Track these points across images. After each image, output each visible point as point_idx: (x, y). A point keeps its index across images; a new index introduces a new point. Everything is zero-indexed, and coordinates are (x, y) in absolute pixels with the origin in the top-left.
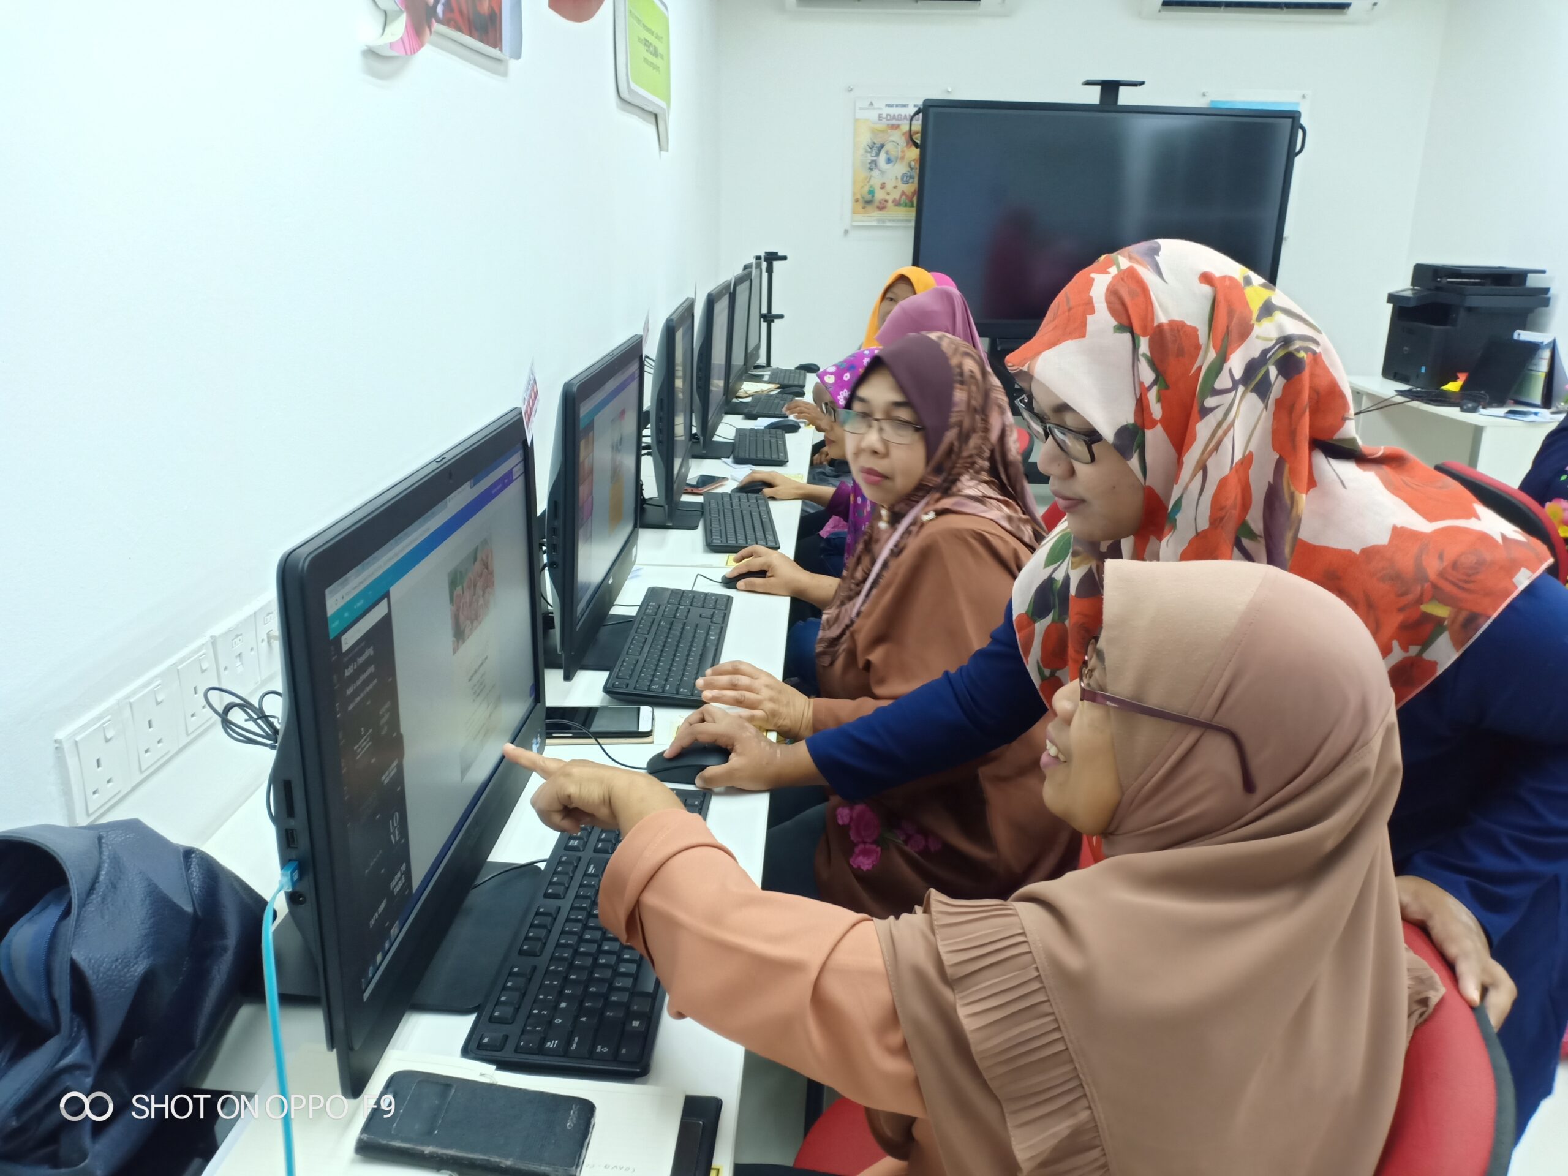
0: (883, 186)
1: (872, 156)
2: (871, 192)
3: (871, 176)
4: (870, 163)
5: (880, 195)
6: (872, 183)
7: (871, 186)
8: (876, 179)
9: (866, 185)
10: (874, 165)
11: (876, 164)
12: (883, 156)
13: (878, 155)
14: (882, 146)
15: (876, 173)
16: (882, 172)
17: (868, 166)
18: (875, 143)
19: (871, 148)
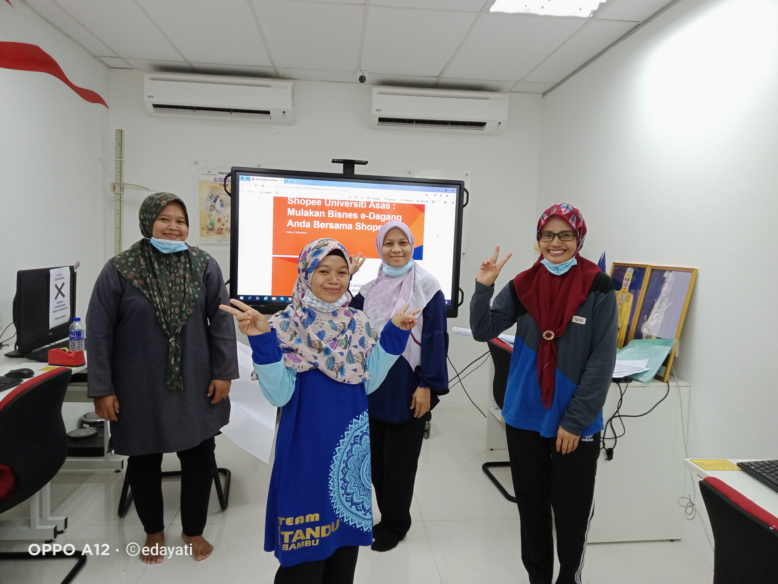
0: (219, 221)
1: (211, 202)
2: (212, 224)
3: (211, 214)
4: (210, 207)
5: (217, 226)
6: (212, 218)
7: (212, 220)
8: (215, 216)
9: (208, 219)
10: (213, 208)
11: (214, 207)
12: (218, 203)
13: (215, 201)
14: (218, 197)
15: (214, 212)
16: (218, 212)
17: (210, 208)
18: (213, 195)
19: (210, 198)
